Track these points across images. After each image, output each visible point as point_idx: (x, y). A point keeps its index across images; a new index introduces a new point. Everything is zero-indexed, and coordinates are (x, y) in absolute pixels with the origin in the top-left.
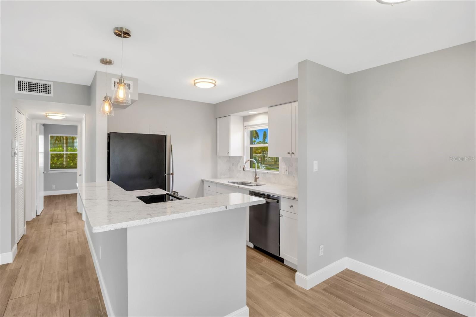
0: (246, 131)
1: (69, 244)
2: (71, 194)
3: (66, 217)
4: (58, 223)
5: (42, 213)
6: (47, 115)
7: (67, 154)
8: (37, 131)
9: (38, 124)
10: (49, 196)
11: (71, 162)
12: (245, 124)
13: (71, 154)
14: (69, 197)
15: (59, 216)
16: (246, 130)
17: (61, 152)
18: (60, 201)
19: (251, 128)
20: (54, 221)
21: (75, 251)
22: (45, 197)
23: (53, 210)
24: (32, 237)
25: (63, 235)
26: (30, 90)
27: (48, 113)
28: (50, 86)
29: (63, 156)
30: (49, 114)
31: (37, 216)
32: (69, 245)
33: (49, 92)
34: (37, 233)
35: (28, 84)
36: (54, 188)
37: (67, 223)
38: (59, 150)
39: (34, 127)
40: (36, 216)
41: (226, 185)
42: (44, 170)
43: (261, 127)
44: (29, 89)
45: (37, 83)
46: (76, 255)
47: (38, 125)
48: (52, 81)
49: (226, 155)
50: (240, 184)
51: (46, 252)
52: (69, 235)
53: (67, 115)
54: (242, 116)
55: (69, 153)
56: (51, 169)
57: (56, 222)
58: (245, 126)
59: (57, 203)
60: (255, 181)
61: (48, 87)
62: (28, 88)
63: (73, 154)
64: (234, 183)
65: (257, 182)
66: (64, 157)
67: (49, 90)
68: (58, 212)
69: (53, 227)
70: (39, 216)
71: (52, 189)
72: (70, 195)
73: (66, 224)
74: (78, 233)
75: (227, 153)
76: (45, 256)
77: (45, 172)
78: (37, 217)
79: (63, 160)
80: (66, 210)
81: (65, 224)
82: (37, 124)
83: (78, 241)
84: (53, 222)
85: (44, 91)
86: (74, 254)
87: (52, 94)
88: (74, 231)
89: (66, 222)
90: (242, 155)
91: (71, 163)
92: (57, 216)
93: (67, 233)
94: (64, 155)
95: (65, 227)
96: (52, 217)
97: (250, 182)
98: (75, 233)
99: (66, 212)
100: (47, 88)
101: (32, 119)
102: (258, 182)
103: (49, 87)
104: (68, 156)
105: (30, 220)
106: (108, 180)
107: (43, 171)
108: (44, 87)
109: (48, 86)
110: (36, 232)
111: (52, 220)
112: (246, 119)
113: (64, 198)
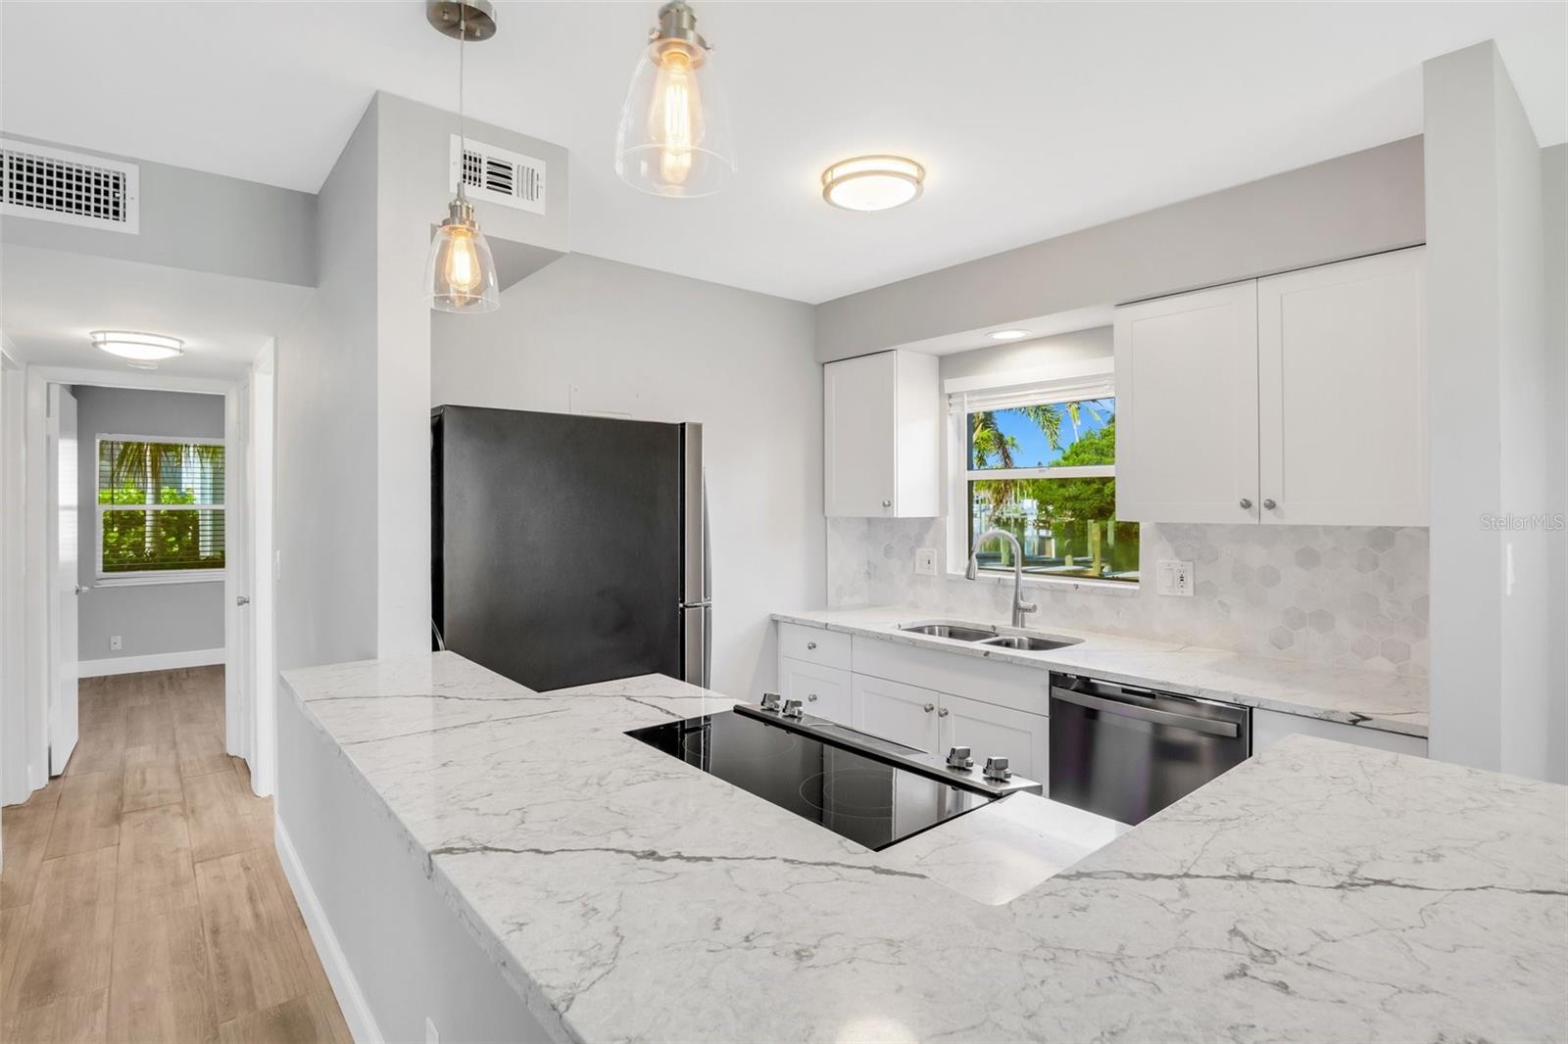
0: (951, 415)
1: (215, 932)
2: (188, 670)
3: (181, 781)
4: (148, 814)
5: (75, 761)
6: (100, 337)
7: (156, 513)
8: (48, 415)
9: (52, 387)
10: (100, 677)
11: (173, 539)
12: (952, 385)
13: (171, 513)
14: (181, 685)
15: (149, 776)
16: (953, 410)
17: (134, 503)
18: (147, 702)
19: (978, 401)
20: (128, 800)
21: (247, 977)
22: (81, 681)
23: (119, 747)
24: (31, 895)
25: (177, 883)
26: (20, 196)
27: (105, 332)
28: (121, 183)
29: (141, 521)
30: (110, 337)
31: (52, 778)
32: (215, 944)
33: (116, 213)
34: (57, 874)
35: (11, 166)
36: (119, 646)
37: (188, 812)
38: (125, 497)
39: (37, 400)
40: (46, 780)
41: (890, 639)
42: (80, 582)
43: (1033, 397)
44: (15, 190)
45: (55, 164)
46: (259, 1004)
47: (56, 392)
48: (133, 161)
49: (877, 512)
50: (940, 635)
51: (107, 990)
52: (204, 876)
53: (191, 344)
54: (936, 355)
55: (163, 508)
56: (104, 571)
57: (141, 808)
58: (950, 396)
59: (132, 709)
60: (1015, 622)
61: (111, 189)
62: (11, 185)
63: (181, 511)
64: (920, 630)
65: (1023, 626)
66: (148, 523)
67: (116, 204)
68: (142, 754)
69: (128, 834)
70: (59, 780)
71: (109, 653)
72: (185, 675)
73: (186, 818)
74: (247, 869)
75: (884, 505)
76: (101, 1016)
77: (85, 589)
78: (55, 782)
79: (143, 533)
80: (174, 745)
81: (182, 818)
82: (48, 384)
83: (257, 916)
84: (125, 810)
85: (93, 204)
86: (250, 1000)
87: (130, 224)
88: (228, 859)
89: (185, 810)
90: (937, 515)
91: (172, 545)
92: (138, 777)
93: (198, 866)
94: (148, 518)
95: (183, 835)
96: (118, 782)
97: (994, 628)
98: (232, 863)
99: (177, 755)
100: (106, 193)
101: (28, 364)
102: (1026, 625)
103: (116, 186)
104: (163, 521)
105: (21, 802)
106: (435, 648)
107: (74, 583)
108: (93, 186)
109: (111, 181)
110: (50, 866)
111: (121, 799)
112: (949, 364)
113: (162, 686)
